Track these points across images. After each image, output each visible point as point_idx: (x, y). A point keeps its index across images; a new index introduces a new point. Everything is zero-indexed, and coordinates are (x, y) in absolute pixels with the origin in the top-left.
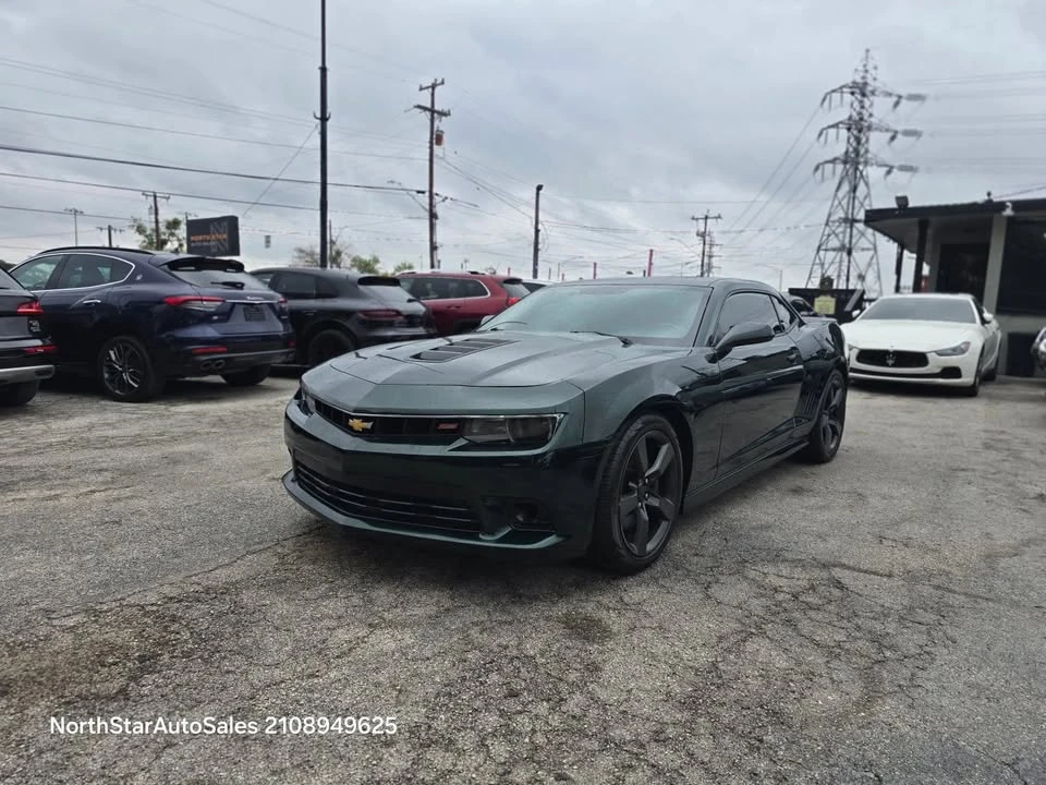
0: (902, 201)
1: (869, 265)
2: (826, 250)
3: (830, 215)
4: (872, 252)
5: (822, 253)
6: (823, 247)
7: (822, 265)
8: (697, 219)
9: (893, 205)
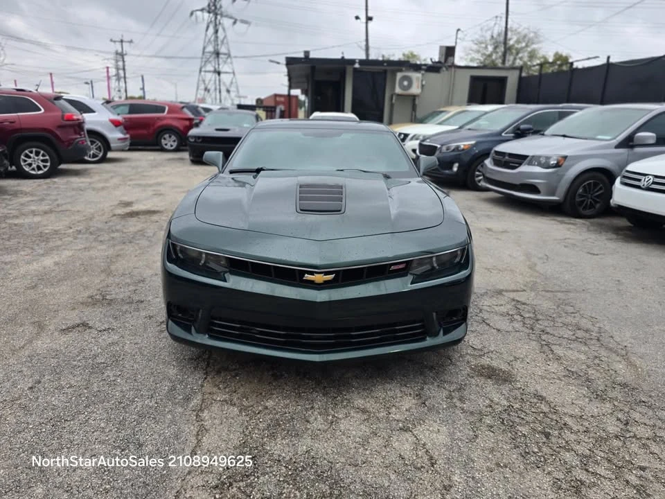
0: (307, 53)
1: (232, 83)
2: (205, 72)
3: (204, 48)
4: (232, 75)
5: (203, 73)
6: (203, 69)
7: (204, 81)
8: (115, 42)
9: (302, 55)
